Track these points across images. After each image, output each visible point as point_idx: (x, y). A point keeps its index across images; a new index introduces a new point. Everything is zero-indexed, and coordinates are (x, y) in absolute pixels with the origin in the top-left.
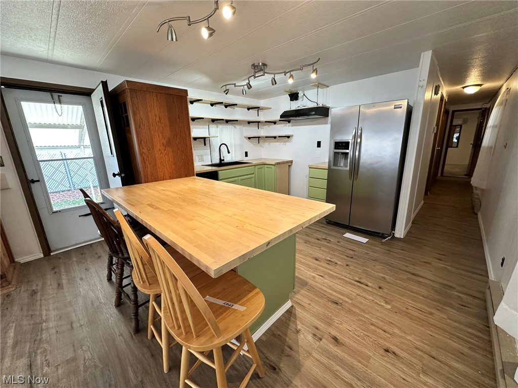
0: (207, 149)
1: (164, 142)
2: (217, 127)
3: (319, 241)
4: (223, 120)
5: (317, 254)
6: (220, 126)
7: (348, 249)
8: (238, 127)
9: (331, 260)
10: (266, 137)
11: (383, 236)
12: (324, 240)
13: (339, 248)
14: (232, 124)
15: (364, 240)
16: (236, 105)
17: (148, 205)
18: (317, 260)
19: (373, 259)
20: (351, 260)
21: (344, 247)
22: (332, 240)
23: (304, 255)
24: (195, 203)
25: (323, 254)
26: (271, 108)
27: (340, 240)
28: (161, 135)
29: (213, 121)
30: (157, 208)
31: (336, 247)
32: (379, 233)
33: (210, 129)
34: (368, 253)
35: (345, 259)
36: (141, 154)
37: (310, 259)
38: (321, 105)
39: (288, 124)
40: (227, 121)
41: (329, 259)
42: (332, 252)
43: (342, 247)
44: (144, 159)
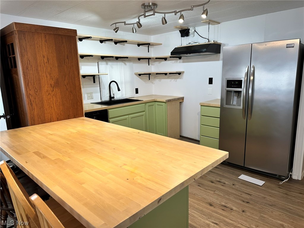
0: (97, 87)
1: (53, 83)
2: (107, 64)
3: (213, 184)
4: (112, 57)
5: (211, 198)
6: (110, 63)
7: (243, 192)
8: (128, 64)
9: (226, 205)
10: (157, 74)
11: (280, 178)
12: (218, 183)
13: (234, 192)
14: (122, 61)
15: (260, 183)
16: (126, 41)
17: (34, 153)
18: (211, 205)
19: (270, 204)
20: (247, 205)
21: (239, 191)
22: (227, 183)
23: (198, 200)
24: (84, 151)
25: (217, 199)
26: (161, 44)
27: (235, 183)
28: (48, 76)
29: (103, 58)
30: (44, 157)
31: (231, 191)
32: (276, 175)
33: (100, 66)
34: (265, 198)
35: (241, 204)
36: (28, 96)
37: (204, 205)
38: (212, 41)
39: (179, 61)
40: (117, 58)
41: (224, 204)
42: (227, 196)
43: (237, 190)
44: (30, 101)
